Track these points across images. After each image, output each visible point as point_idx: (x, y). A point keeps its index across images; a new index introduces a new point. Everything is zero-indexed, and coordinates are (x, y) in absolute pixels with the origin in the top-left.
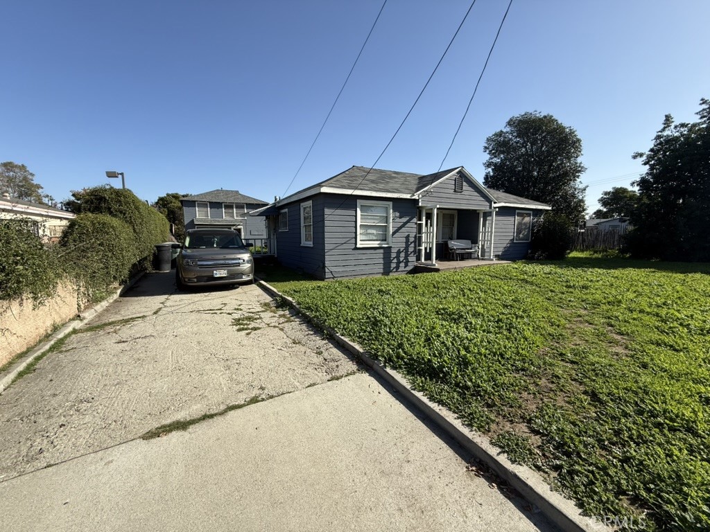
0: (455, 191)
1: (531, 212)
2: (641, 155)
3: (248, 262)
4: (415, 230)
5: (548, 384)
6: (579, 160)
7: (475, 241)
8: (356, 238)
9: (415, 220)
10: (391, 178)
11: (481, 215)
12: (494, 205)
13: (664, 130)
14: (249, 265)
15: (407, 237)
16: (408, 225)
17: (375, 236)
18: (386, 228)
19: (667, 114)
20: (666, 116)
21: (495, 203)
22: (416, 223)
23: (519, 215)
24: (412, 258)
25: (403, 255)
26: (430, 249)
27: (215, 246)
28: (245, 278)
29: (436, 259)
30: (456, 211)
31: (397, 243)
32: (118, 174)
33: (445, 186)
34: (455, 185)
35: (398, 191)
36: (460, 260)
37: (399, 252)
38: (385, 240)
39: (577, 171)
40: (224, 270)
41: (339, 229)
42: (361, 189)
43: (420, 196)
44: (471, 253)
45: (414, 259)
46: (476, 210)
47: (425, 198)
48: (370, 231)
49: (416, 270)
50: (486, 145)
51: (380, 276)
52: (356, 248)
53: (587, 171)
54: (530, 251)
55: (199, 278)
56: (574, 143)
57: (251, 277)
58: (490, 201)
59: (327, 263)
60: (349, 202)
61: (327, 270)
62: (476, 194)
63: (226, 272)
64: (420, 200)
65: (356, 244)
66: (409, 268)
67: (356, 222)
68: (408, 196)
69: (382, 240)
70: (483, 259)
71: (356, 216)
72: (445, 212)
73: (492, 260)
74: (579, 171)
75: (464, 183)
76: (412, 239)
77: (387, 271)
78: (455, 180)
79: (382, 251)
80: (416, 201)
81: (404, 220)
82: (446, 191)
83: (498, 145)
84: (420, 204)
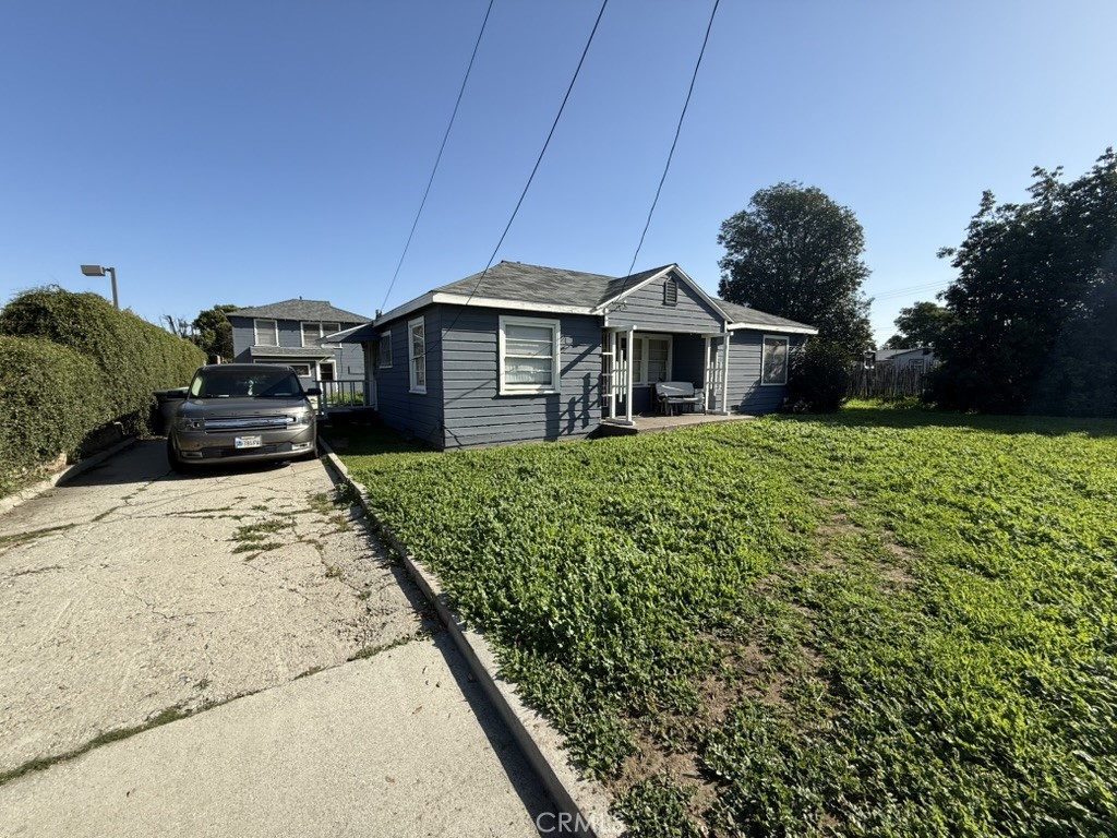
0: (664, 304)
1: (787, 338)
2: (950, 252)
3: (304, 422)
4: (599, 366)
5: (758, 656)
6: (860, 258)
7: (699, 384)
8: (498, 379)
9: (599, 350)
10: (563, 281)
11: (708, 342)
12: (727, 327)
13: (981, 214)
14: (306, 427)
15: (587, 378)
16: (588, 358)
17: (532, 376)
18: (549, 363)
19: (986, 190)
20: (985, 193)
21: (729, 323)
22: (601, 356)
23: (769, 342)
24: (595, 413)
25: (579, 407)
26: (625, 397)
27: (250, 393)
28: (297, 450)
29: (634, 413)
30: (671, 336)
31: (569, 388)
32: (104, 270)
33: (648, 295)
34: (664, 293)
35: (570, 302)
36: (675, 415)
37: (572, 403)
38: (550, 383)
39: (856, 275)
40: (256, 435)
41: (468, 365)
42: (505, 298)
43: (607, 311)
44: (693, 404)
45: (599, 413)
46: (700, 335)
47: (614, 315)
48: (522, 368)
49: (601, 432)
50: (722, 233)
51: (540, 443)
52: (498, 397)
53: (871, 275)
54: (785, 400)
55: (207, 452)
56: (853, 231)
57: (309, 447)
58: (721, 320)
59: (447, 423)
60: (485, 320)
61: (447, 434)
62: (699, 308)
63: (258, 439)
64: (606, 318)
65: (498, 389)
66: (590, 429)
67: (498, 352)
68: (586, 311)
69: (545, 383)
70: (711, 413)
71: (498, 343)
72: (652, 337)
73: (726, 414)
74: (862, 275)
75: (679, 291)
76: (594, 382)
77: (552, 434)
78: (664, 286)
79: (544, 401)
80: (600, 319)
81: (581, 349)
82: (650, 303)
83: (740, 233)
84: (607, 324)
